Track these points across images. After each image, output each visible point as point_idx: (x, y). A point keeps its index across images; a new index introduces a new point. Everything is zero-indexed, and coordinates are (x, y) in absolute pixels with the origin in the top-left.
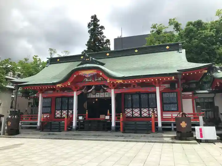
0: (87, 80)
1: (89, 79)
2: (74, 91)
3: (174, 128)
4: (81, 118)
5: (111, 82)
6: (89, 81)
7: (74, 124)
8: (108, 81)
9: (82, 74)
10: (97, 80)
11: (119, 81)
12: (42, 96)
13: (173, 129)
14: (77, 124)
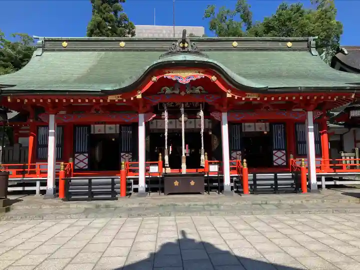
0: (168, 90)
1: (173, 89)
2: (138, 113)
3: (326, 185)
4: (154, 169)
5: (236, 98)
6: (174, 93)
7: (142, 183)
8: (229, 95)
9: (172, 76)
10: (191, 93)
12: (56, 121)
13: (324, 186)
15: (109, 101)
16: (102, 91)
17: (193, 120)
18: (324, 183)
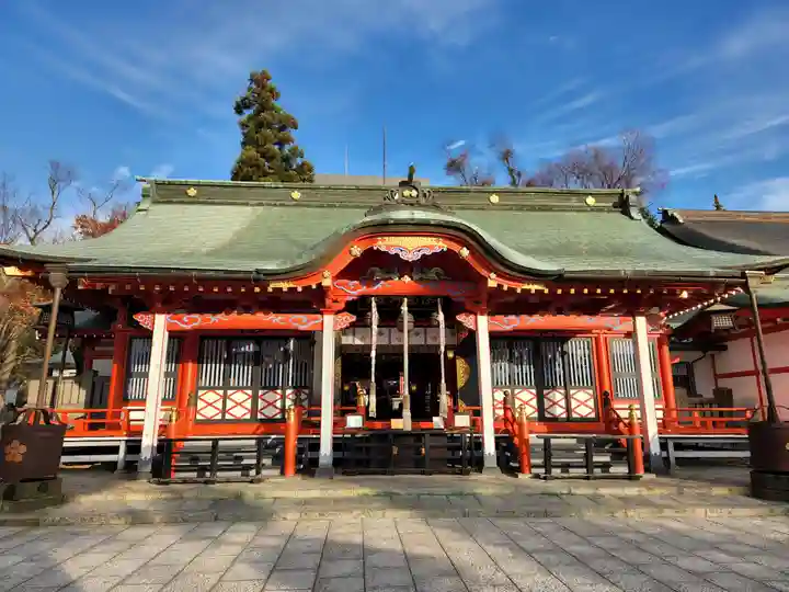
1: (389, 272)
3: (676, 459)
5: (505, 288)
7: (326, 449)
8: (492, 283)
9: (388, 247)
11: (533, 288)
13: (672, 460)
14: (336, 446)
15: (270, 290)
16: (258, 271)
17: (421, 330)
18: (673, 454)
